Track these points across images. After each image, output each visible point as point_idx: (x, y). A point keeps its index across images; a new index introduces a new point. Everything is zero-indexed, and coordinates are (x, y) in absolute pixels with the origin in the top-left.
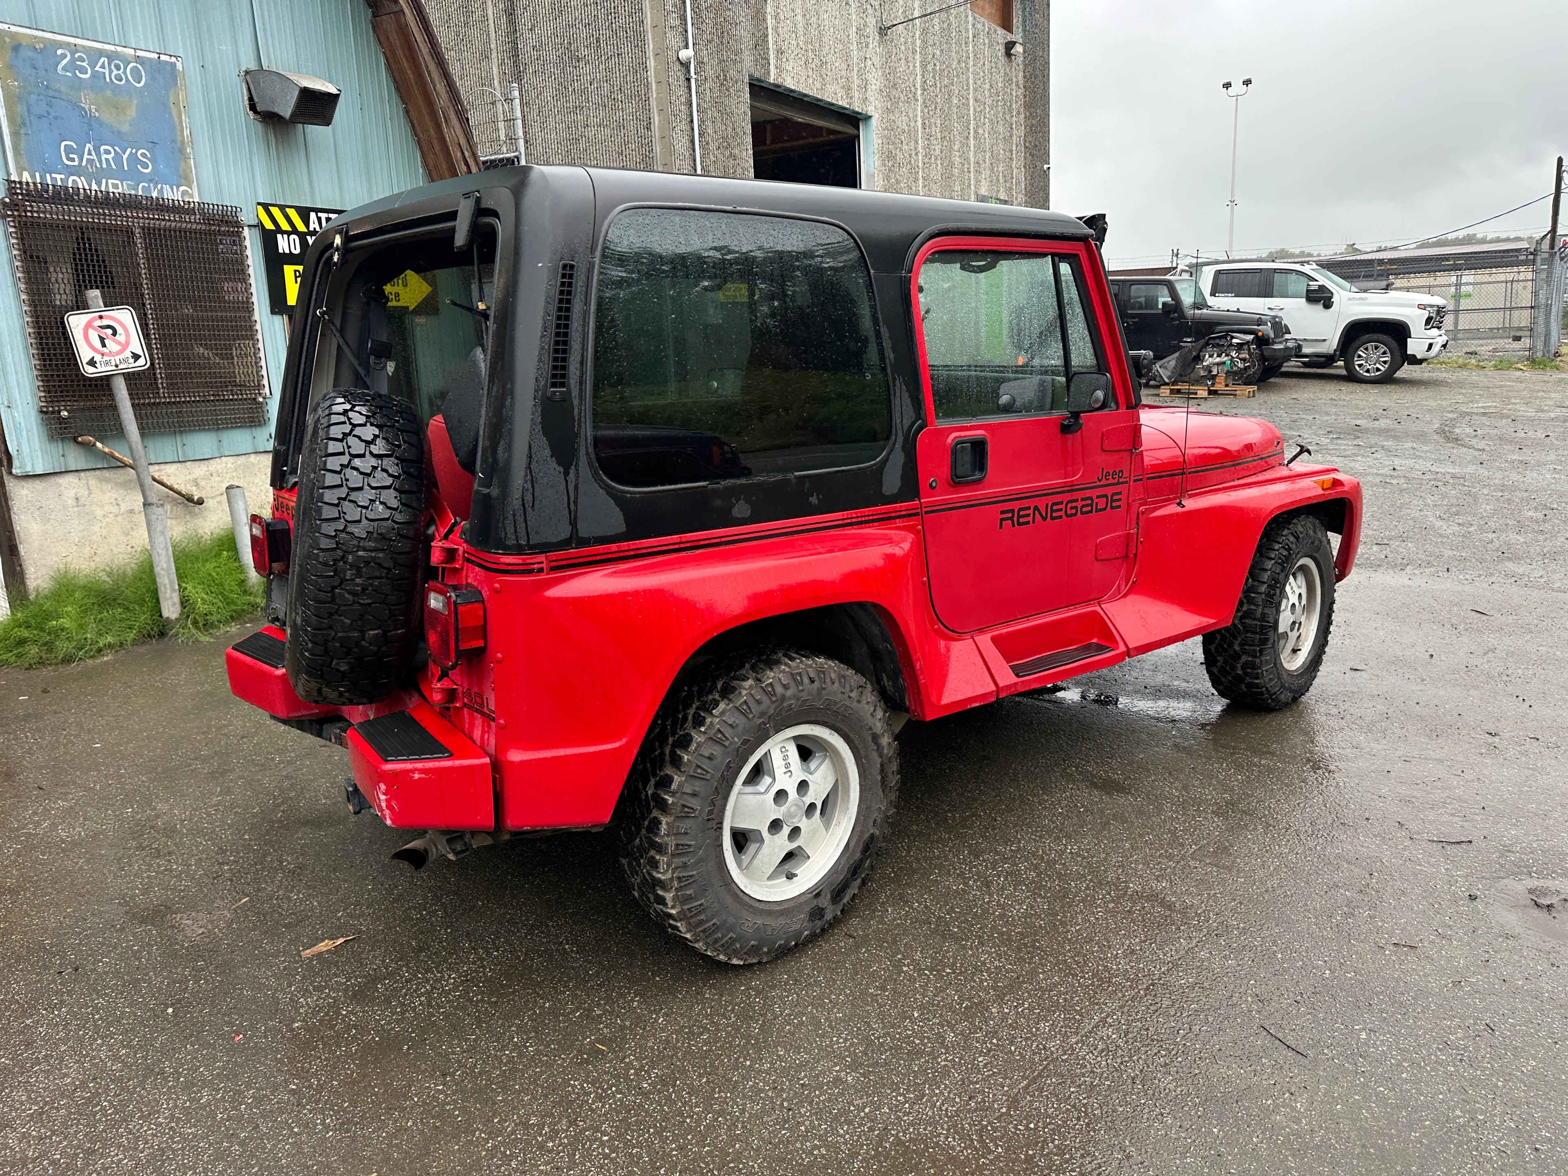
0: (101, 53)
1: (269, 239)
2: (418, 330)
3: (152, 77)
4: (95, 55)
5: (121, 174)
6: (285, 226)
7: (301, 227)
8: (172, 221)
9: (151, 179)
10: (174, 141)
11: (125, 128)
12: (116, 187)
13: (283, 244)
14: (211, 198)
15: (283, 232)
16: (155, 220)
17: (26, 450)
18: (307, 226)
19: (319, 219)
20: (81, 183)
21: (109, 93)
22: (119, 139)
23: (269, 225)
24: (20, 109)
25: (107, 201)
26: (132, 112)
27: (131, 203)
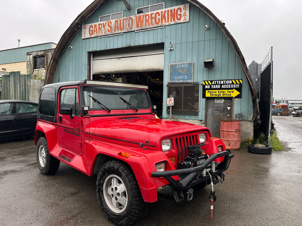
0: (182, 64)
1: (204, 86)
2: (235, 101)
3: (189, 65)
4: (181, 64)
5: (182, 80)
6: (207, 84)
7: (210, 84)
8: (188, 85)
9: (186, 80)
10: (190, 74)
11: (184, 73)
12: (181, 81)
13: (206, 87)
14: (195, 81)
15: (207, 85)
16: (185, 85)
17: (164, 115)
18: (212, 83)
19: (215, 82)
20: (177, 81)
21: (183, 69)
22: (183, 75)
23: (204, 84)
24: (171, 73)
25: (180, 83)
26: (185, 71)
27: (182, 83)
